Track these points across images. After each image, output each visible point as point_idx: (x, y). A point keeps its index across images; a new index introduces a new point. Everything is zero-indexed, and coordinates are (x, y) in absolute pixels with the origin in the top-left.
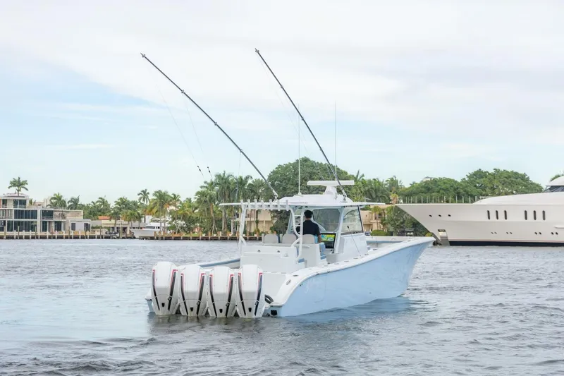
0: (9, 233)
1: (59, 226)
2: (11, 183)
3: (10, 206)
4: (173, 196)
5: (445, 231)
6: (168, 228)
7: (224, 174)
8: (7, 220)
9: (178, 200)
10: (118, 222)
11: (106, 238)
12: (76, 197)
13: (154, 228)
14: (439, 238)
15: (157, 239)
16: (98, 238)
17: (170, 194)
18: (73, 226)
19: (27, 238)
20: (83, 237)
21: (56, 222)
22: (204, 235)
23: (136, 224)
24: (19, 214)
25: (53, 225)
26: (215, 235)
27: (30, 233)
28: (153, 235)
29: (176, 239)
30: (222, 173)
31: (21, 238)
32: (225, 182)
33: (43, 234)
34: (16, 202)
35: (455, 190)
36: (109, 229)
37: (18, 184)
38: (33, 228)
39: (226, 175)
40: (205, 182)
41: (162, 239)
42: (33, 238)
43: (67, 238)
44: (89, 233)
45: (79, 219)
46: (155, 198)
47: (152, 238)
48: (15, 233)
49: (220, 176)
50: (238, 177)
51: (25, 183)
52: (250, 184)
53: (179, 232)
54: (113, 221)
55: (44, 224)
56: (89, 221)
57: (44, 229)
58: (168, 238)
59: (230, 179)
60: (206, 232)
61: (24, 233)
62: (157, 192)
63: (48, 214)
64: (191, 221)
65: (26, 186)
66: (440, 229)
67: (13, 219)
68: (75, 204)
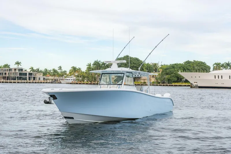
0: (18, 81)
1: (34, 78)
2: (16, 63)
3: (17, 71)
4: (79, 68)
5: (197, 83)
6: (76, 80)
7: (97, 60)
8: (16, 76)
9: (81, 70)
10: (55, 77)
11: (51, 83)
12: (38, 68)
13: (68, 80)
14: (194, 85)
15: (73, 84)
16: (49, 83)
17: (77, 68)
18: (39, 79)
19: (24, 83)
20: (43, 83)
21: (33, 77)
22: (90, 83)
23: (61, 78)
24: (20, 74)
25: (32, 78)
26: (94, 83)
27: (25, 81)
28: (71, 82)
29: (80, 84)
30: (96, 60)
31: (22, 83)
32: (98, 64)
33: (30, 81)
34: (19, 70)
35: (183, 67)
36: (52, 80)
37: (18, 63)
38: (26, 79)
39: (98, 61)
40: (88, 64)
41: (75, 84)
42: (26, 83)
43: (38, 83)
44: (45, 81)
45: (41, 76)
46: (72, 69)
47: (71, 83)
48: (20, 81)
49: (96, 61)
50: (103, 62)
51: (20, 63)
52: (107, 65)
53: (81, 81)
54: (53, 77)
55: (29, 78)
56: (45, 77)
57: (29, 80)
58: (77, 84)
59: (100, 63)
60: (91, 82)
61: (23, 81)
62: (73, 67)
63: (30, 74)
64: (84, 77)
65: (20, 64)
66: (195, 82)
67: (19, 76)
68: (38, 71)
